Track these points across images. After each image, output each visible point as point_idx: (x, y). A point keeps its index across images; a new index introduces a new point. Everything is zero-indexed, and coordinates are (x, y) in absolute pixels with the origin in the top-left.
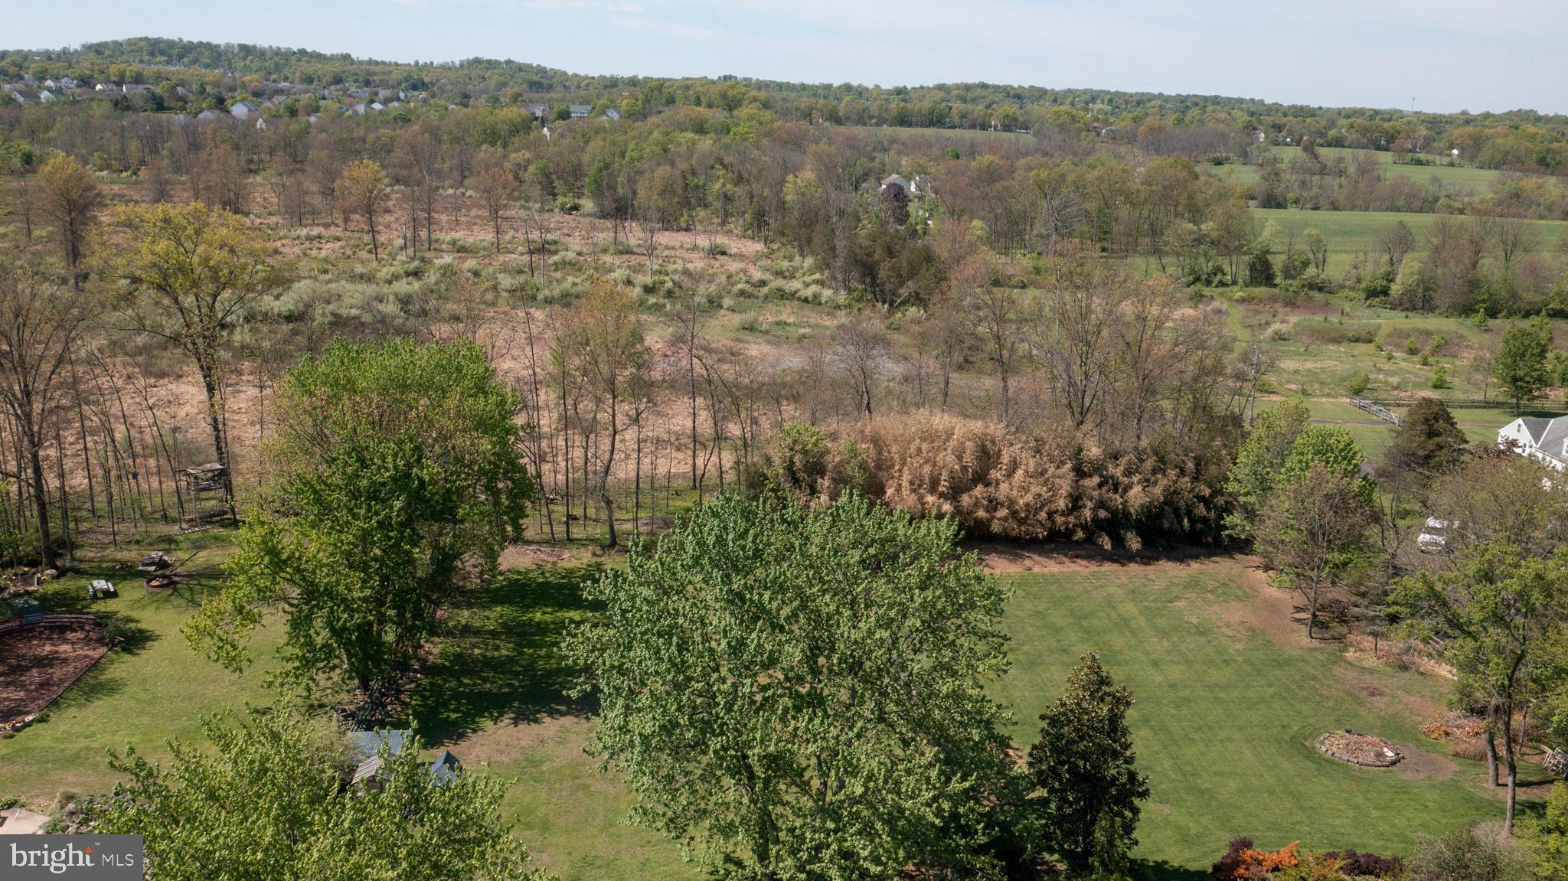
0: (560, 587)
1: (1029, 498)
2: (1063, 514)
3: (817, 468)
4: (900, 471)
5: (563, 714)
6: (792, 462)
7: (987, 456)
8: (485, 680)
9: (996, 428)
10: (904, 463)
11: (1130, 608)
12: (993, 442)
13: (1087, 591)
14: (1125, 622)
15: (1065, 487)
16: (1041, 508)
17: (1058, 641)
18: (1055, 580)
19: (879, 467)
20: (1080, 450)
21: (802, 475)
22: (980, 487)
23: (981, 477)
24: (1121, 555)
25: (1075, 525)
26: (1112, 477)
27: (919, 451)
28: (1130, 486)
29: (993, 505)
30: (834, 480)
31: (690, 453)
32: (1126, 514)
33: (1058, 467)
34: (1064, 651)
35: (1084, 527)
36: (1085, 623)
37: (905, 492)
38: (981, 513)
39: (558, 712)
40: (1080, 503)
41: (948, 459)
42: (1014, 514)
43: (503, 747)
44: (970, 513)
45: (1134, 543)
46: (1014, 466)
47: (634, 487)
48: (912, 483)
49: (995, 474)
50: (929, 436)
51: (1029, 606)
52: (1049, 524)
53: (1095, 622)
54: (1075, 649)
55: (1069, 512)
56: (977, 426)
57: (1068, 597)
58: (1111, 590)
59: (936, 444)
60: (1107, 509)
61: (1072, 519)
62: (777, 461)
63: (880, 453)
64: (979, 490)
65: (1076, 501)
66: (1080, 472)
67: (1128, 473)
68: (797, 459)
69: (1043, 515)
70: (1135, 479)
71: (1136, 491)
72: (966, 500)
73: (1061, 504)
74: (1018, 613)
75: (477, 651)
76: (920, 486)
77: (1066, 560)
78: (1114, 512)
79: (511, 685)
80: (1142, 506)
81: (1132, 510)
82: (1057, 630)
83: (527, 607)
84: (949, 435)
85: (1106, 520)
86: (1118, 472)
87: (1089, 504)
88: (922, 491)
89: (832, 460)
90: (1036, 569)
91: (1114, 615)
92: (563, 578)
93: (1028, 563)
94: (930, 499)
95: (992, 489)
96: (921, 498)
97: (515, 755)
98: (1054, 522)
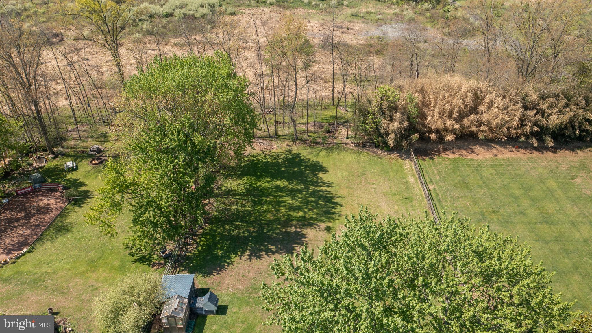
0: (273, 165)
1: (498, 121)
2: (515, 129)
3: (394, 108)
4: (434, 107)
5: (274, 253)
6: (381, 105)
7: (478, 99)
8: (236, 227)
9: (483, 85)
10: (436, 103)
11: (552, 183)
12: (481, 91)
13: (527, 171)
14: (551, 193)
15: (518, 115)
16: (504, 125)
17: (518, 206)
18: (510, 163)
19: (423, 105)
20: (526, 96)
21: (386, 112)
22: (473, 115)
23: (474, 110)
24: (542, 148)
25: (521, 134)
26: (542, 110)
27: (444, 97)
28: (550, 115)
29: (480, 124)
30: (401, 113)
31: (331, 84)
32: (548, 128)
33: (514, 105)
34: (523, 213)
35: (525, 135)
36: (530, 193)
37: (436, 118)
38: (474, 128)
39: (271, 251)
40: (524, 123)
41: (458, 101)
42: (490, 129)
43: (240, 278)
44: (468, 128)
45: (550, 142)
46: (491, 105)
47: (306, 103)
48: (439, 113)
49: (481, 108)
50: (449, 89)
51: (499, 181)
52: (507, 133)
53: (535, 193)
54: (528, 212)
55: (518, 128)
56: (473, 83)
57: (518, 175)
58: (541, 170)
59: (453, 93)
60: (537, 126)
61: (520, 131)
62: (374, 103)
63: (424, 97)
64: (473, 117)
65: (522, 122)
66: (526, 108)
67: (550, 107)
68: (384, 103)
69: (504, 129)
70: (554, 111)
71: (554, 117)
72: (466, 122)
73: (515, 124)
74: (494, 186)
75: (233, 208)
76: (443, 115)
77: (514, 149)
78: (541, 127)
79: (249, 231)
80: (556, 125)
81: (551, 126)
82: (516, 198)
83: (258, 178)
84: (460, 89)
85: (537, 132)
86: (545, 107)
87: (529, 124)
88: (444, 117)
89: (400, 104)
90: (500, 156)
91: (544, 188)
92: (275, 159)
93: (494, 151)
94: (449, 122)
95: (479, 116)
96: (444, 121)
97: (247, 284)
98: (510, 133)
